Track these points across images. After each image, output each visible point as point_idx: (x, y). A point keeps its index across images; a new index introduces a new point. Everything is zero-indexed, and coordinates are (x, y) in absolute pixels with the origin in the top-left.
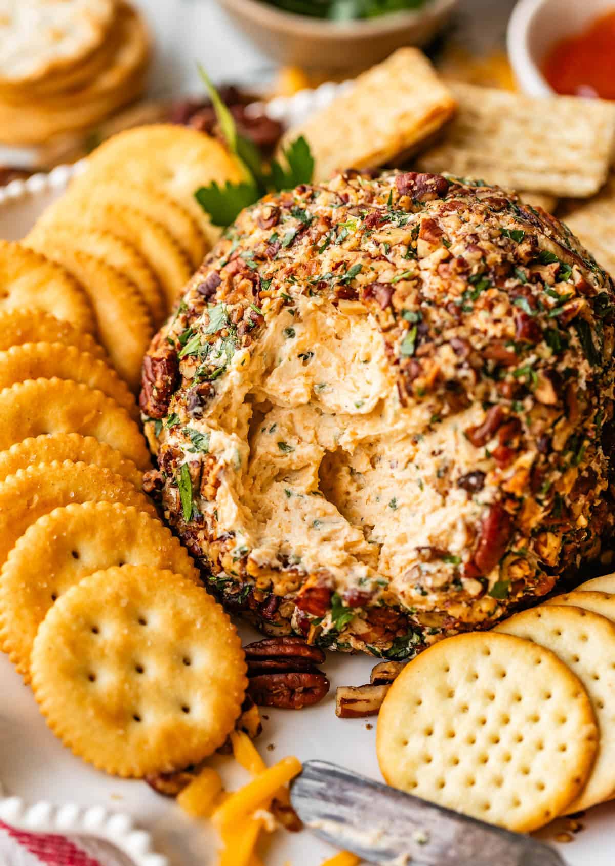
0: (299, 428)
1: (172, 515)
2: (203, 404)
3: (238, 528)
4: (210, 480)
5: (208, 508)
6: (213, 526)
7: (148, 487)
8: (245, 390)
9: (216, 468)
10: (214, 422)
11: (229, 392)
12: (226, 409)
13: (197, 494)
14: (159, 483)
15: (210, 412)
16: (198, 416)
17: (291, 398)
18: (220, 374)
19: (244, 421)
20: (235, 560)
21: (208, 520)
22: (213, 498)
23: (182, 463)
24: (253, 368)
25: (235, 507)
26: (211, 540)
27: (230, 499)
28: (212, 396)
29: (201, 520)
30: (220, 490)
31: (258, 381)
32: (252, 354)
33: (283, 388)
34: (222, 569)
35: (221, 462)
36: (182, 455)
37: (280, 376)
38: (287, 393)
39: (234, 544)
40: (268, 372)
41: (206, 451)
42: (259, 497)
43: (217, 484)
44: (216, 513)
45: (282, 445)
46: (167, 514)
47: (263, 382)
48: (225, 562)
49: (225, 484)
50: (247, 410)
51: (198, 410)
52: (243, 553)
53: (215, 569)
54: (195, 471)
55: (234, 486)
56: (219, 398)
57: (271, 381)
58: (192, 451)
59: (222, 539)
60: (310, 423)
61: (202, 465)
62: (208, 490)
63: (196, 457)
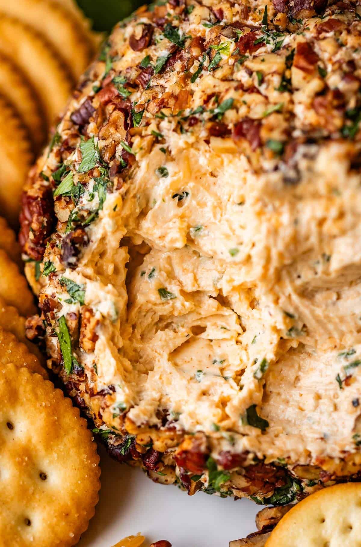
0: (178, 271)
1: (54, 363)
2: (77, 253)
3: (118, 383)
4: (87, 332)
5: (88, 360)
6: (93, 380)
7: (31, 334)
8: (120, 235)
9: (93, 321)
10: (90, 271)
11: (103, 239)
12: (102, 255)
13: (76, 345)
14: (41, 330)
15: (84, 261)
16: (73, 267)
17: (166, 242)
18: (93, 220)
19: (121, 266)
20: (114, 416)
21: (88, 374)
22: (92, 350)
23: (60, 315)
24: (126, 212)
25: (113, 361)
26: (92, 394)
27: (108, 352)
28: (86, 243)
29: (81, 373)
30: (98, 343)
31: (132, 225)
32: (124, 197)
33: (157, 233)
34: (103, 423)
35: (98, 316)
36: (59, 306)
37: (155, 218)
38: (162, 237)
39: (113, 400)
40: (143, 214)
41: (82, 304)
42: (139, 346)
43: (95, 338)
44: (95, 365)
45: (163, 292)
46: (49, 363)
47: (138, 225)
48: (106, 417)
49: (103, 339)
50: (123, 255)
51: (73, 260)
52: (122, 410)
53: (98, 421)
54: (73, 324)
55: (112, 339)
56: (94, 246)
57: (146, 224)
58: (70, 302)
59: (102, 393)
60: (188, 265)
61: (79, 317)
62: (87, 344)
63: (74, 308)
